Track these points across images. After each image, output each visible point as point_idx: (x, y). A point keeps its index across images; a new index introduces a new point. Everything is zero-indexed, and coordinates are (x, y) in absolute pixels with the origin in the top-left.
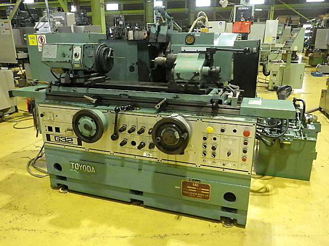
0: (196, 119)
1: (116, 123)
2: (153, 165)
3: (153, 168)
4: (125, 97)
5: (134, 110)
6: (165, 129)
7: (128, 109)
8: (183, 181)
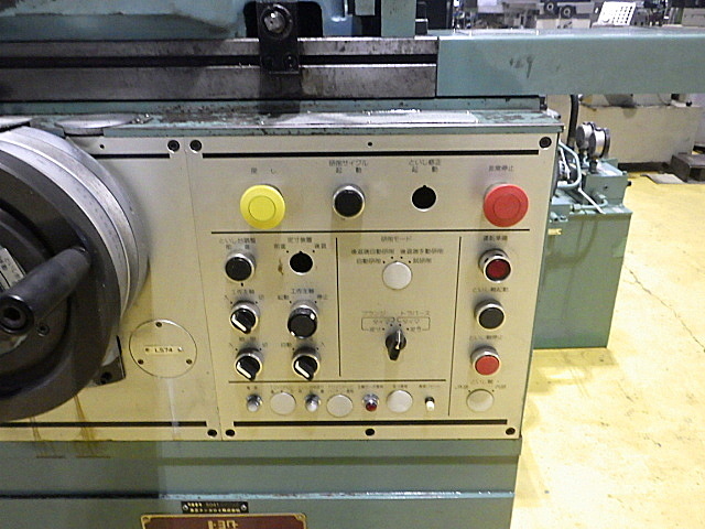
8: (150, 517)
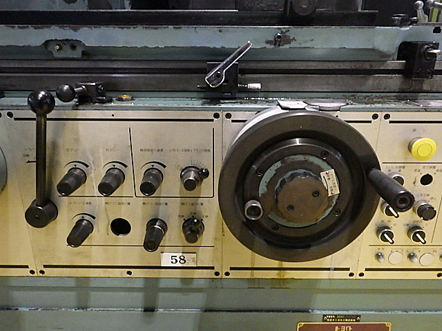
0: (368, 116)
1: (43, 160)
2: (199, 290)
3: (199, 299)
4: (68, 53)
5: (111, 101)
6: (279, 164)
7: (85, 99)
8: (303, 323)
